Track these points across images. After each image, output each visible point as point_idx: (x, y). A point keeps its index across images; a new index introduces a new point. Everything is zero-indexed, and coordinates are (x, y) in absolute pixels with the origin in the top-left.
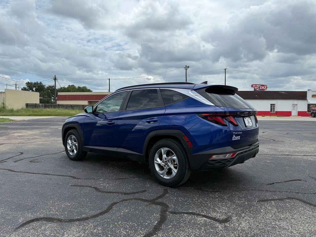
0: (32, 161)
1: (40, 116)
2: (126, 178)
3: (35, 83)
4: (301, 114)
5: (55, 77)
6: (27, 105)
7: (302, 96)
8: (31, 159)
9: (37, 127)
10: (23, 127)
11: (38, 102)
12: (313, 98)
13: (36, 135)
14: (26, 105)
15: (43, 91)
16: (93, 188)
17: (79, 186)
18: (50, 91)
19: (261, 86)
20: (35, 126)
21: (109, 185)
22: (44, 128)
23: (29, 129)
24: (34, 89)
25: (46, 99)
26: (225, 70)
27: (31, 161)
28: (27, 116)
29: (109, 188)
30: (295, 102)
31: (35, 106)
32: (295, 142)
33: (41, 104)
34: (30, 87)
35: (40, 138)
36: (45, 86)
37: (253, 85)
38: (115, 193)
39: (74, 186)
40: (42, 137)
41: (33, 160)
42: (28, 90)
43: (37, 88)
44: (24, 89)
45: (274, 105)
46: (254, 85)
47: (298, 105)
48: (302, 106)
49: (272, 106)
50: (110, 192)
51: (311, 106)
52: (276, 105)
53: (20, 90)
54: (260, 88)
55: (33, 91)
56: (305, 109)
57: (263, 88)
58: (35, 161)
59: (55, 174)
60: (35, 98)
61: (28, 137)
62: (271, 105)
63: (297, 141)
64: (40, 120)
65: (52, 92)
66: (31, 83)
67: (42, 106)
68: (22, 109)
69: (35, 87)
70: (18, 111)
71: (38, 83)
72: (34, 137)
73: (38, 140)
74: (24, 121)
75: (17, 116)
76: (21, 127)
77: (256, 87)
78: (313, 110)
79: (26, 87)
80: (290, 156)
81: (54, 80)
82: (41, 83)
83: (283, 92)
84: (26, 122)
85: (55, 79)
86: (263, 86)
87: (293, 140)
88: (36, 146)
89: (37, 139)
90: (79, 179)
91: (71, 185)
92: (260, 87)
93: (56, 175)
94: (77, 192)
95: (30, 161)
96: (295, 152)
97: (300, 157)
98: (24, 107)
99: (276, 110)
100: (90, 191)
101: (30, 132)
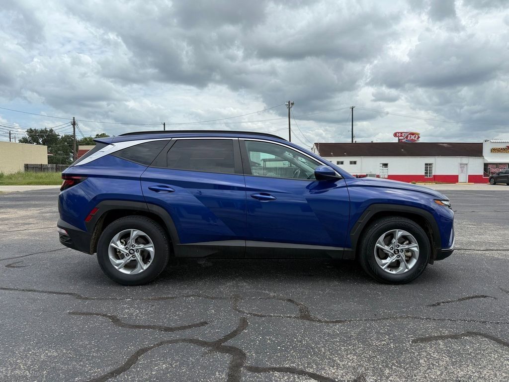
0: (11, 264)
1: (47, 185)
2: (172, 298)
3: (42, 131)
4: (473, 179)
5: (74, 120)
6: (27, 167)
7: (475, 150)
8: (10, 262)
9: (37, 203)
10: (14, 203)
11: (45, 161)
12: (493, 154)
13: (32, 217)
14: (25, 167)
15: (56, 144)
16: (110, 317)
17: (84, 314)
18: (67, 143)
19: (409, 135)
20: (34, 202)
21: (140, 312)
22: (49, 205)
23: (22, 207)
24: (40, 141)
25: (61, 157)
26: (352, 108)
27: (9, 266)
28: (24, 184)
29: (139, 317)
30: (465, 160)
31: (41, 168)
32: (468, 226)
33: (49, 166)
34: (34, 137)
35: (37, 223)
36: (58, 135)
37: (397, 134)
38: (149, 327)
39: (73, 313)
40: (41, 220)
41: (13, 264)
42: (30, 142)
43: (45, 139)
44: (24, 141)
45: (430, 164)
46: (399, 133)
47: (469, 165)
48: (475, 166)
49: (428, 166)
50: (139, 327)
51: (490, 167)
52: (434, 165)
53: (17, 142)
54: (409, 139)
55: (38, 143)
56: (480, 172)
57: (413, 137)
58: (15, 266)
59: (46, 290)
60: (40, 155)
61: (17, 222)
62: (426, 164)
63: (472, 225)
64: (45, 191)
65: (70, 146)
66: (36, 131)
67: (52, 168)
68: (19, 173)
69: (42, 136)
70: (10, 177)
71: (47, 131)
72: (27, 221)
73: (33, 225)
74: (18, 193)
75: (8, 185)
76: (9, 203)
77: (401, 136)
78: (493, 173)
79: (27, 136)
80: (462, 251)
81: (72, 126)
82: (51, 130)
83: (445, 145)
84: (19, 196)
85: (74, 124)
86: (413, 134)
87: (465, 223)
88: (26, 238)
89: (32, 223)
90: (87, 299)
91: (69, 313)
92: (407, 136)
93: (46, 292)
94: (78, 326)
95: (6, 264)
96: (471, 243)
97: (479, 252)
98: (22, 169)
99: (433, 174)
100: (102, 325)
101: (22, 213)
